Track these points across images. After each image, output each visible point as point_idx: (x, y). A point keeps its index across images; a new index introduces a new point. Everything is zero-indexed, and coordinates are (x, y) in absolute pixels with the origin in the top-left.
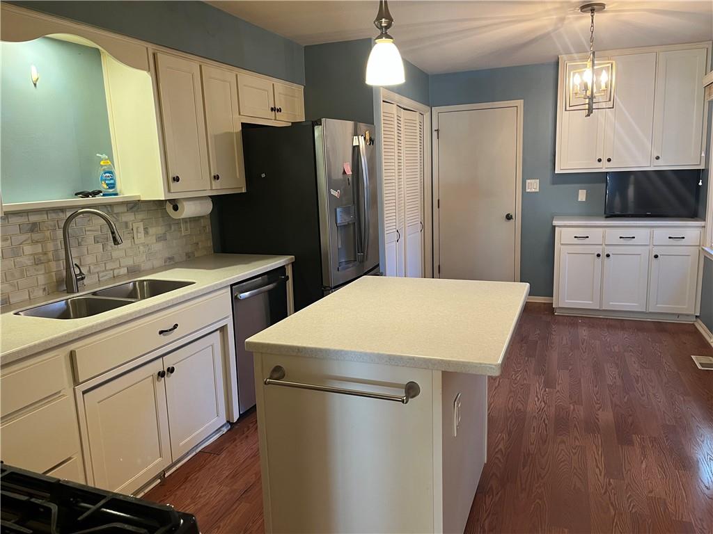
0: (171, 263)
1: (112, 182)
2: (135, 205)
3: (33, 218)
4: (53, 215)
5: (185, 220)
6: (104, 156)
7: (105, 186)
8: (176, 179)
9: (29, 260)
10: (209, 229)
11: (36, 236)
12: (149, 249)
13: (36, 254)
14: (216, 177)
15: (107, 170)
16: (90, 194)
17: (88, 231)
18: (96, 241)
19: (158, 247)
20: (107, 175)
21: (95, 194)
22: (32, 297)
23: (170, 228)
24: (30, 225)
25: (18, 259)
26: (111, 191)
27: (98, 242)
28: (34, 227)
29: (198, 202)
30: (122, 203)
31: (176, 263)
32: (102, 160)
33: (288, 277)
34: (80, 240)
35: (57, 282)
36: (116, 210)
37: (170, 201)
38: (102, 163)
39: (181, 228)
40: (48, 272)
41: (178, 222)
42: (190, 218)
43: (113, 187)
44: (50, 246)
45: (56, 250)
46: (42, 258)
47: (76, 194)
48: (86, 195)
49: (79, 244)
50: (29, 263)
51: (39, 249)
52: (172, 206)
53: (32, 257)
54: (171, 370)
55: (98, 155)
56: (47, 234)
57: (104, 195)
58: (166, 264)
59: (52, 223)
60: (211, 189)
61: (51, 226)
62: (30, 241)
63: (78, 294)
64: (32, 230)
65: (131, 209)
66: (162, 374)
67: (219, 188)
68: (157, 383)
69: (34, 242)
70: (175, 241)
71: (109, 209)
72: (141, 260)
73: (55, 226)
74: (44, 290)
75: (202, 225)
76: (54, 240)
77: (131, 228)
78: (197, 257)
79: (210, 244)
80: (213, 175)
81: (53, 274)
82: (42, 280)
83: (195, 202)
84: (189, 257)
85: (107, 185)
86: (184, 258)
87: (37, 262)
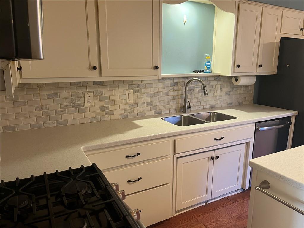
0: (230, 106)
1: (209, 66)
2: (218, 78)
3: (176, 81)
4: (183, 80)
5: (241, 86)
6: (208, 55)
7: (206, 68)
8: (238, 66)
9: (171, 97)
10: (252, 91)
11: (175, 88)
12: (221, 98)
13: (174, 95)
14: (260, 66)
15: (208, 61)
16: (199, 71)
17: (196, 87)
18: (199, 92)
19: (225, 97)
20: (208, 63)
21: (201, 72)
22: (170, 112)
23: (233, 89)
24: (174, 83)
25: (167, 97)
26: (208, 71)
27: (199, 93)
28: (175, 84)
29: (248, 78)
30: (213, 76)
31: (233, 106)
32: (207, 56)
33: (292, 122)
34: (192, 91)
35: (180, 108)
36: (209, 79)
37: (234, 77)
38: (206, 58)
39: (238, 90)
40: (178, 103)
41: (237, 87)
42: (243, 85)
43: (209, 69)
44: (180, 93)
45: (182, 95)
46: (176, 97)
47: (194, 71)
48: (197, 72)
49: (192, 93)
50: (171, 99)
51: (175, 93)
52: (235, 79)
53: (172, 96)
54: (217, 157)
55: (206, 54)
56: (180, 87)
57: (205, 72)
58: (228, 106)
59: (182, 83)
60: (256, 72)
61: (182, 84)
62: (173, 90)
63: (187, 114)
64: (174, 86)
65: (216, 79)
66: (212, 158)
67: (261, 72)
68: (210, 161)
69: (174, 90)
70: (234, 96)
71: (206, 79)
72: (216, 103)
73: (183, 85)
74: (175, 110)
75: (250, 89)
76: (182, 90)
77: (215, 88)
78: (244, 105)
79: (252, 99)
80: (258, 64)
81: (180, 104)
82: (175, 106)
83: (247, 78)
84: (240, 104)
85: (207, 68)
86: (237, 104)
87: (174, 99)
